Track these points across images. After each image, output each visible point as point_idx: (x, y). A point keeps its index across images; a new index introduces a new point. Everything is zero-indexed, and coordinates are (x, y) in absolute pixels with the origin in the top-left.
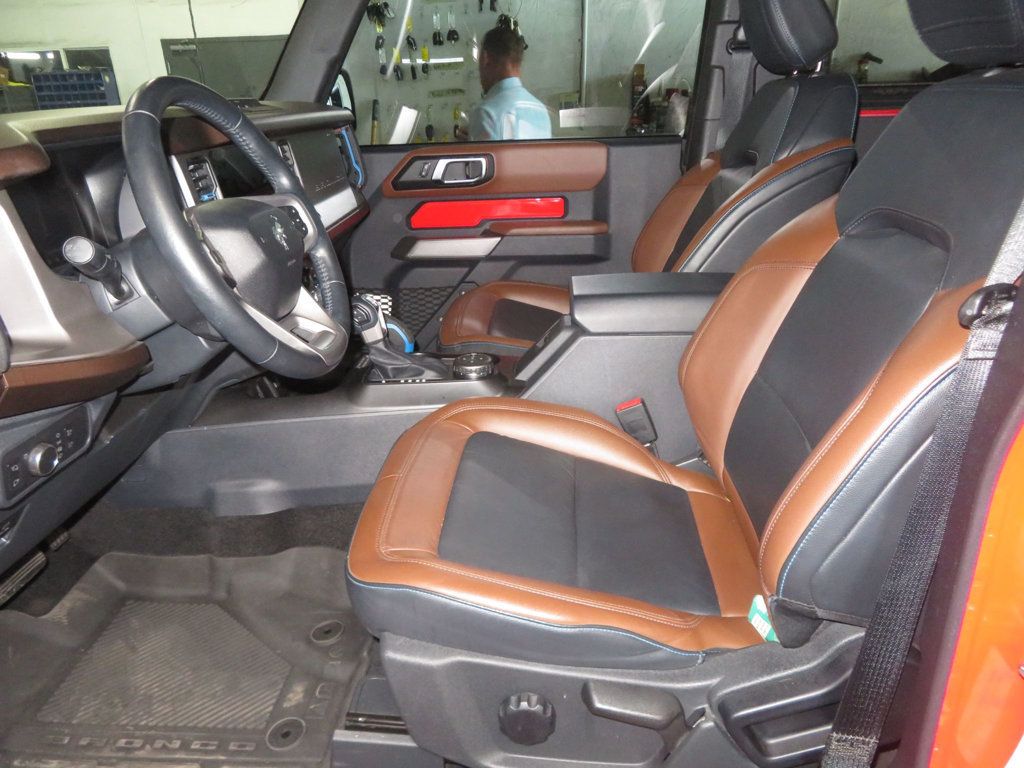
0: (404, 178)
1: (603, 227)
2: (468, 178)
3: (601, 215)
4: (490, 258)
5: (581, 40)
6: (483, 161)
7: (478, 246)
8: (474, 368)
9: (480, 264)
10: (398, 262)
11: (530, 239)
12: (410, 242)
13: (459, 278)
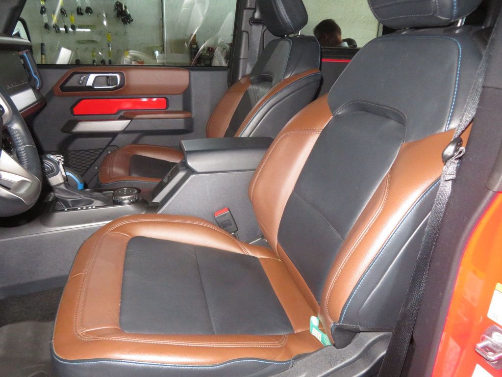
1: (188, 115)
2: (109, 85)
3: (187, 108)
4: (125, 132)
5: (162, 19)
6: (118, 76)
7: (118, 125)
8: (127, 197)
9: (119, 135)
10: (66, 135)
11: (147, 121)
12: (75, 123)
13: (107, 143)
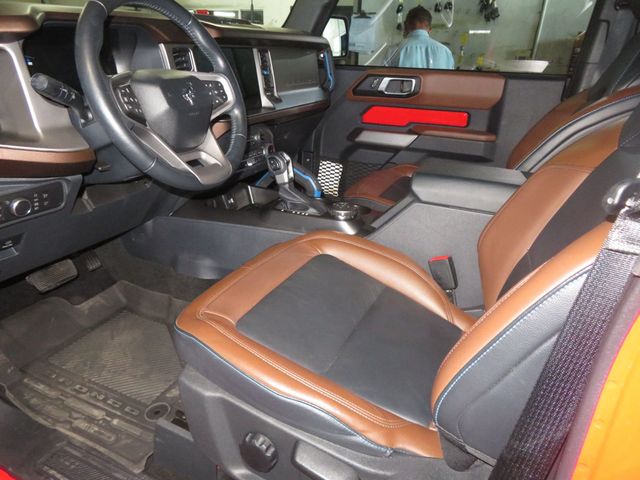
0: (361, 88)
1: (493, 138)
2: (402, 91)
3: (493, 128)
4: (408, 148)
6: (414, 81)
7: (403, 140)
8: (343, 213)
10: (349, 143)
11: (438, 139)
12: (358, 131)
13: (387, 159)
